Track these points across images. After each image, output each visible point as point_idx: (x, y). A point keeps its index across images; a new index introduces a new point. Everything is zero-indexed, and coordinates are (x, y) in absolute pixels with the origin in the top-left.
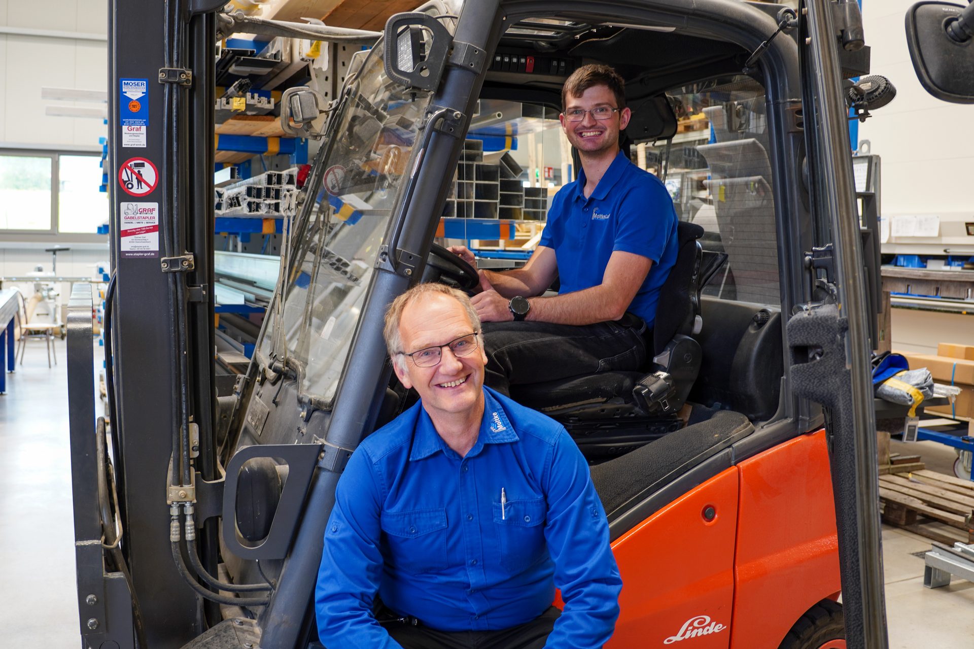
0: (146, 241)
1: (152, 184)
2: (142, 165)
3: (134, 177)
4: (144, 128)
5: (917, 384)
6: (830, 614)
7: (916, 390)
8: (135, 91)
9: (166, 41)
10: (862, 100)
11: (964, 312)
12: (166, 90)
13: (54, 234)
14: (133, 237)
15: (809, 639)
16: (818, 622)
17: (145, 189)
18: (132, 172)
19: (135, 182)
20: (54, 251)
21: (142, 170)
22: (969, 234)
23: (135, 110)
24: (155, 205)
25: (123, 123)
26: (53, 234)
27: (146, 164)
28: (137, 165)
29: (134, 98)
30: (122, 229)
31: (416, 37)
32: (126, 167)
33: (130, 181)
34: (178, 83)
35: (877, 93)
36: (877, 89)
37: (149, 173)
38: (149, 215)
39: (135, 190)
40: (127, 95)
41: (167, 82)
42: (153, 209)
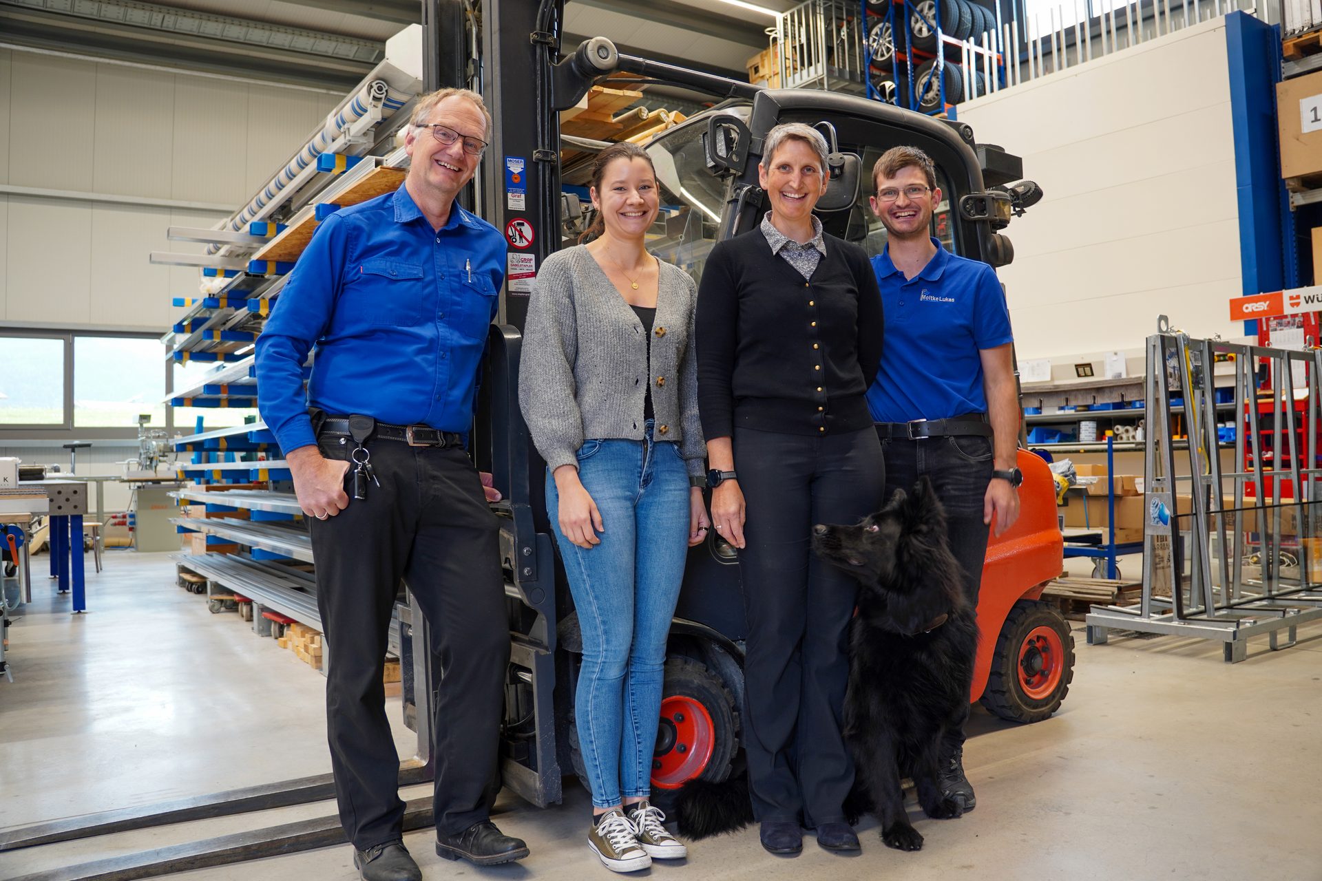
0: (526, 284)
1: (530, 240)
2: (523, 224)
3: (517, 233)
4: (523, 196)
5: (1063, 473)
6: (1036, 606)
7: (1062, 478)
8: (516, 167)
9: (540, 129)
10: (1018, 199)
11: (1082, 451)
12: (540, 167)
13: (69, 430)
14: (517, 280)
15: (1023, 624)
16: (1027, 611)
17: (525, 243)
18: (516, 229)
19: (518, 237)
20: (73, 448)
21: (523, 228)
22: (1079, 376)
23: (516, 181)
24: (532, 256)
25: (508, 191)
26: (67, 428)
27: (525, 224)
28: (519, 224)
29: (516, 172)
30: (509, 273)
31: (727, 133)
32: (511, 225)
33: (514, 236)
34: (549, 162)
35: (1029, 194)
36: (1029, 191)
37: (527, 231)
38: (528, 264)
39: (517, 244)
40: (511, 169)
41: (540, 160)
42: (531, 259)
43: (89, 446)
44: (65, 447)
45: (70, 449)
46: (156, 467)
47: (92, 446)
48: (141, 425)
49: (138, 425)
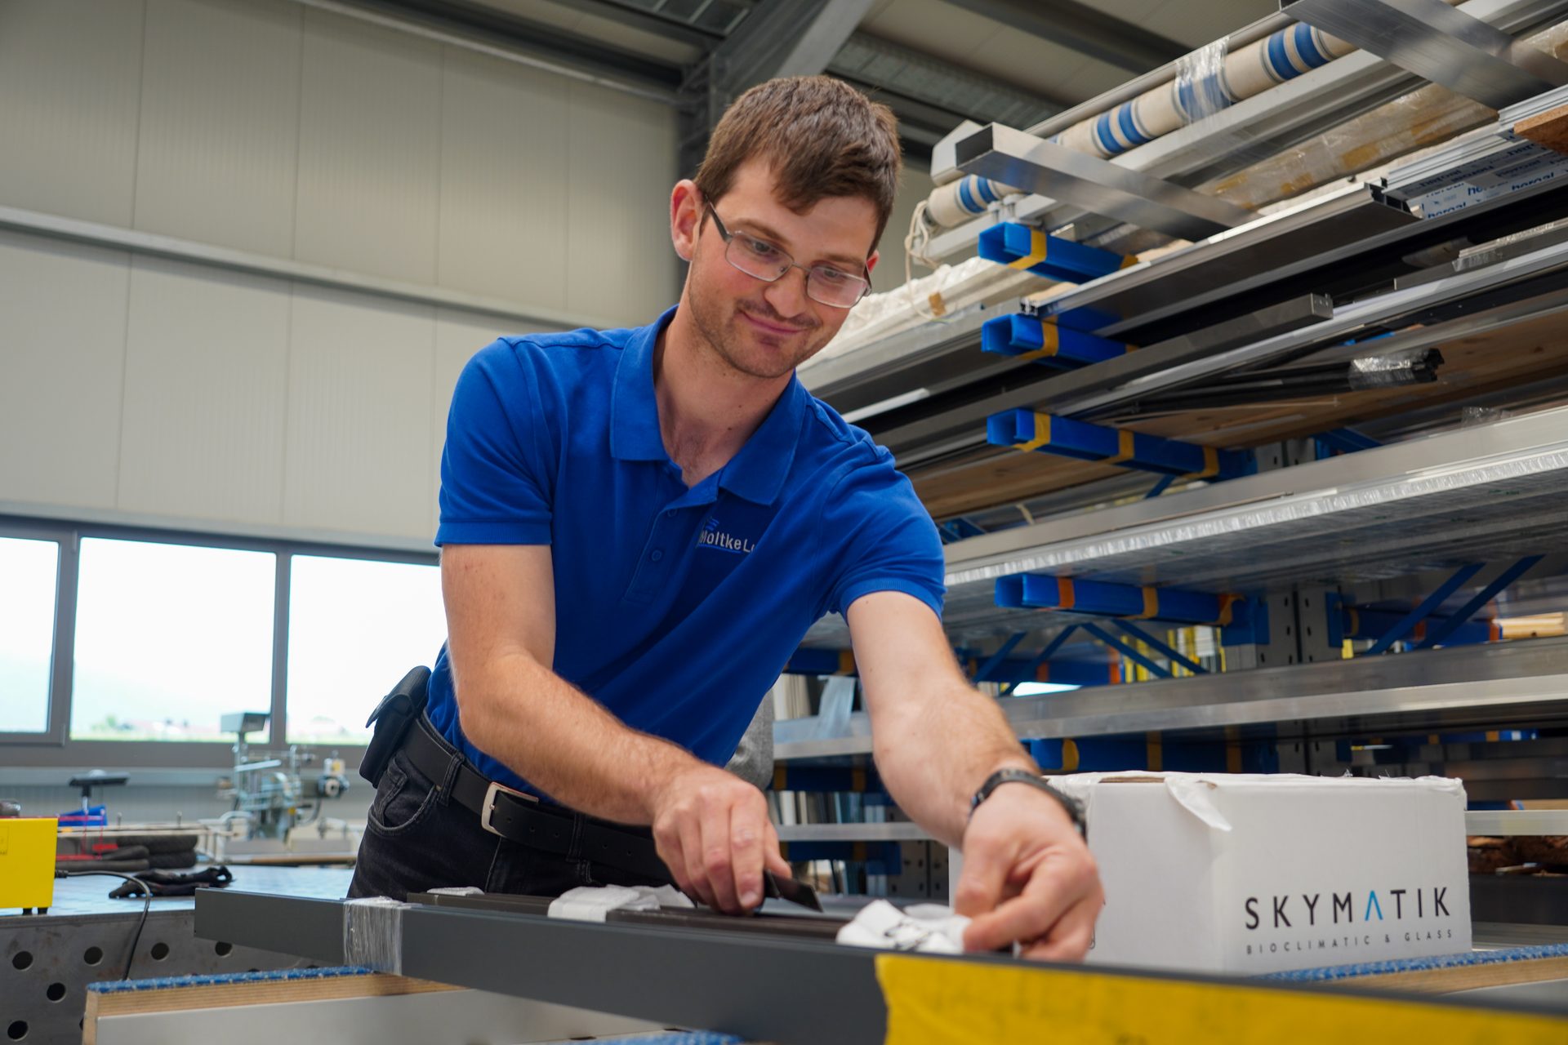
20: (87, 787)
43: (120, 782)
44: (74, 783)
45: (79, 790)
46: (287, 832)
47: (130, 783)
48: (242, 735)
49: (233, 738)
